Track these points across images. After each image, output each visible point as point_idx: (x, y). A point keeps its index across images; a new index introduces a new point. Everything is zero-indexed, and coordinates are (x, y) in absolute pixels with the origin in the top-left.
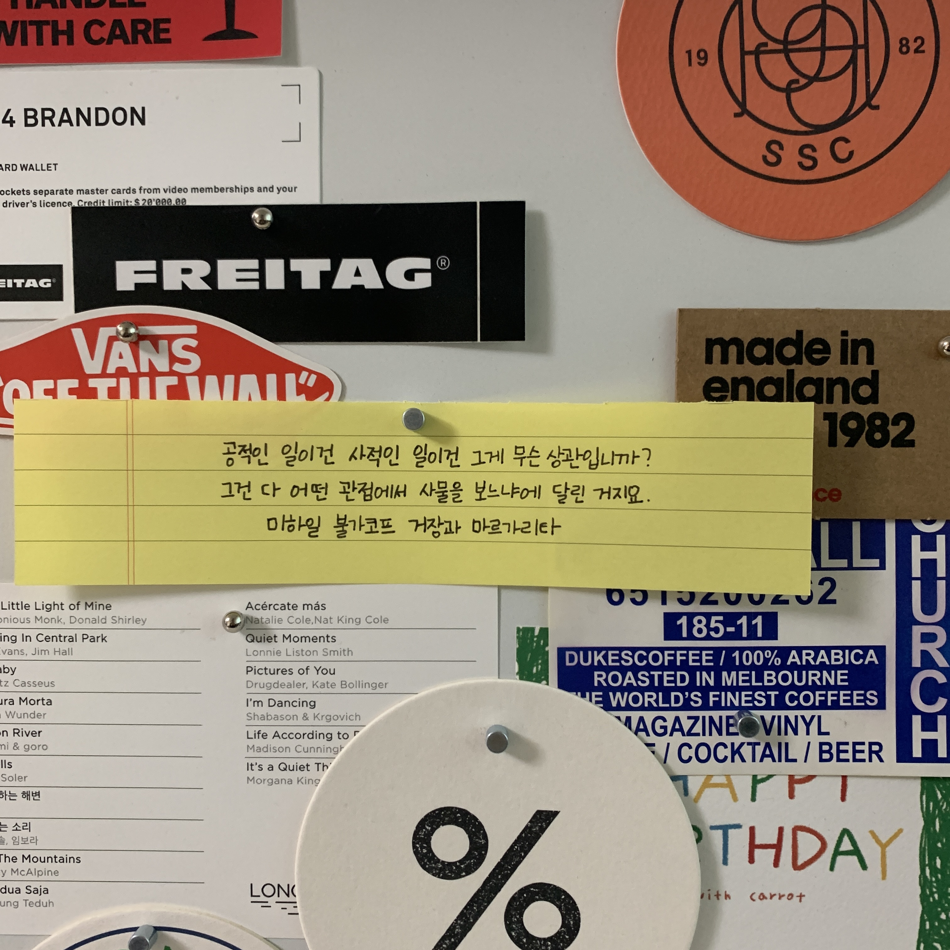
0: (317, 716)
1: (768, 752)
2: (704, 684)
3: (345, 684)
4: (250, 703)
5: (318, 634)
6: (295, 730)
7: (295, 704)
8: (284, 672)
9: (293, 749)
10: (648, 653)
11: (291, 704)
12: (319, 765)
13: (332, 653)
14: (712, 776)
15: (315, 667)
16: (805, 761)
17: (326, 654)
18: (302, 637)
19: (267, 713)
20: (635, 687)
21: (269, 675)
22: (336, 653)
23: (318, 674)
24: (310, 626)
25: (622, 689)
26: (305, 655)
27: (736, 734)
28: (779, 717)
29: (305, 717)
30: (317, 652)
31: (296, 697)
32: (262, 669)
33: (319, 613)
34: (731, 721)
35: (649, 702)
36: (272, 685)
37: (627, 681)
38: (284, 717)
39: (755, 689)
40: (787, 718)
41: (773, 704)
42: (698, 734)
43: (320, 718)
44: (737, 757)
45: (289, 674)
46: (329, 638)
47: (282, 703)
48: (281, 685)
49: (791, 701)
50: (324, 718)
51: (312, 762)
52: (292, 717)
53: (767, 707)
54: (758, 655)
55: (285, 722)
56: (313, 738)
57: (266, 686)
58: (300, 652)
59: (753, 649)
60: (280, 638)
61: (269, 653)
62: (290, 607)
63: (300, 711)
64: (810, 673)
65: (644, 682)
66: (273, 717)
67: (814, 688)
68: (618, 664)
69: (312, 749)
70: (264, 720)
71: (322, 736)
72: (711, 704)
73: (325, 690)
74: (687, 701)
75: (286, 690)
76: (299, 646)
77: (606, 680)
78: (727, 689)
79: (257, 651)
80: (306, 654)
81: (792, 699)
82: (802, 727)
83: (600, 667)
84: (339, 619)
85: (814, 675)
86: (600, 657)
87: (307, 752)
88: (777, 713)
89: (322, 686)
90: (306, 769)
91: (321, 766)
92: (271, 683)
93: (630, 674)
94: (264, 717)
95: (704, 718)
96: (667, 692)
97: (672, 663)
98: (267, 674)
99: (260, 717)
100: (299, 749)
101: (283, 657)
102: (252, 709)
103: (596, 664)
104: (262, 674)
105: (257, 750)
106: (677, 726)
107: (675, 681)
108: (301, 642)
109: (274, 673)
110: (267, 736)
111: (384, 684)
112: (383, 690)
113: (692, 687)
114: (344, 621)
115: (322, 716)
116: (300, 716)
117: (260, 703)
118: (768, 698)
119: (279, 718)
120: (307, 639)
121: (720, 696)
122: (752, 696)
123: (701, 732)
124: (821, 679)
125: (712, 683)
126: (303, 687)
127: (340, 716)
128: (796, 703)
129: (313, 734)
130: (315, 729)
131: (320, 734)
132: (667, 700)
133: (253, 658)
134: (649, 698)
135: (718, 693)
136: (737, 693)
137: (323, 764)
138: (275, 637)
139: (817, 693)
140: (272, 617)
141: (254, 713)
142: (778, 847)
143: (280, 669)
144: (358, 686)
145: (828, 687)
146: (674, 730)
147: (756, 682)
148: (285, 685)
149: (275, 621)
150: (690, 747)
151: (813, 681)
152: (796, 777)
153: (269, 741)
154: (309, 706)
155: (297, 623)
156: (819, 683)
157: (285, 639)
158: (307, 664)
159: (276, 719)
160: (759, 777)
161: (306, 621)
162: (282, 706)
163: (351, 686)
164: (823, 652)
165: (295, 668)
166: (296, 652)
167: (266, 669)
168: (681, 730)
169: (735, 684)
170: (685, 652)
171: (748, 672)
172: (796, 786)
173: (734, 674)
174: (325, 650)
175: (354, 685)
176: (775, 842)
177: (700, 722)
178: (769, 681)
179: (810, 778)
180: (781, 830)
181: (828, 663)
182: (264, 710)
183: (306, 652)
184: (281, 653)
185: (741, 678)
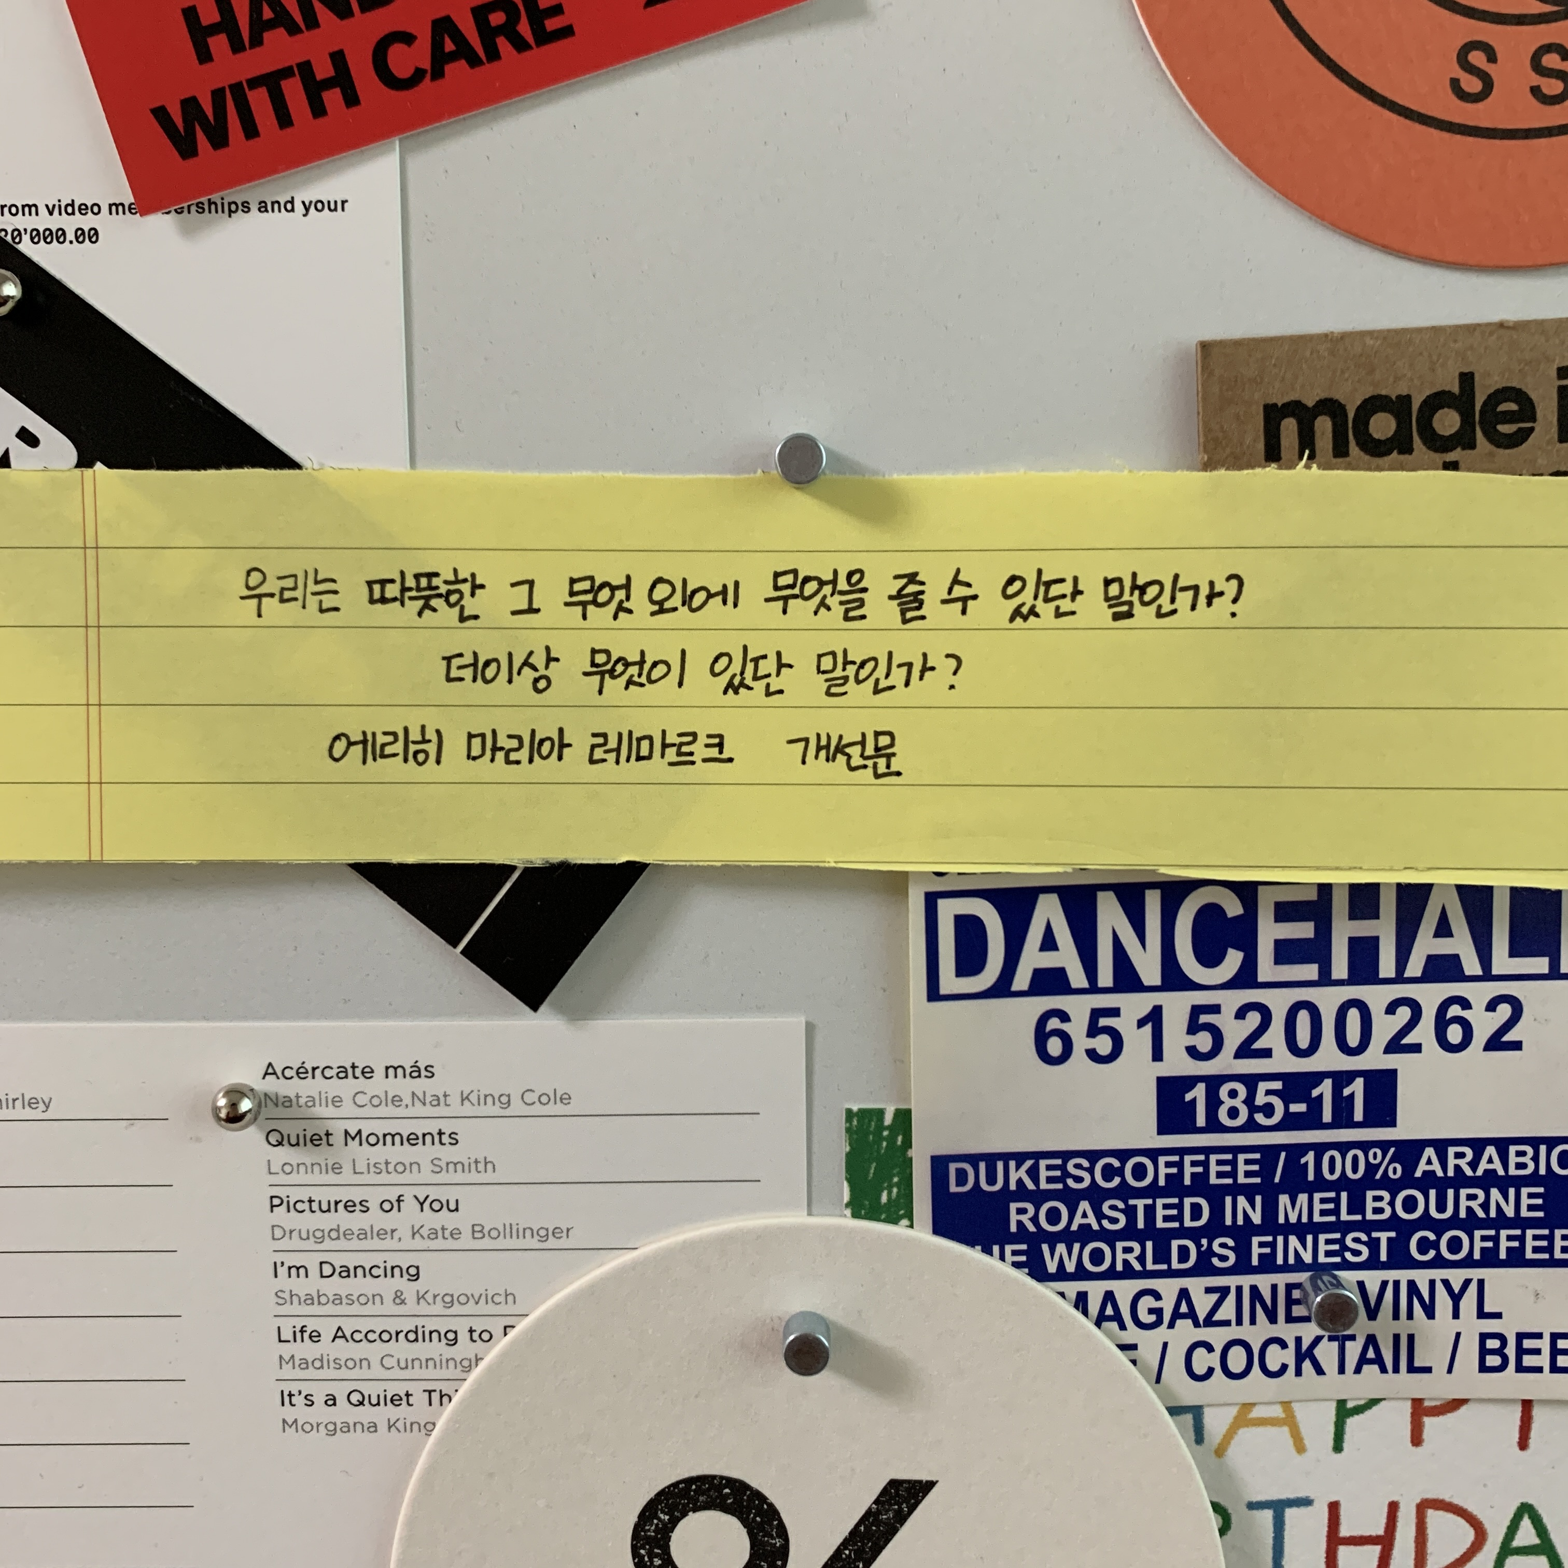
0: (423, 1297)
1: (1371, 1354)
2: (1240, 1221)
3: (481, 1231)
4: (282, 1271)
5: (419, 1128)
6: (378, 1325)
7: (375, 1272)
8: (349, 1206)
9: (375, 1363)
10: (1124, 1162)
11: (369, 1272)
12: (433, 1394)
13: (451, 1166)
14: (1254, 1404)
15: (416, 1197)
16: (1450, 1371)
17: (438, 1169)
18: (385, 1136)
19: (318, 1291)
20: (1096, 1231)
21: (318, 1213)
22: (459, 1167)
23: (422, 1210)
24: (401, 1112)
25: (1067, 1237)
26: (394, 1173)
27: (1307, 1319)
28: (1397, 1284)
29: (399, 1298)
30: (419, 1165)
31: (378, 1259)
32: (303, 1202)
33: (421, 1085)
34: (1296, 1294)
35: (1126, 1262)
36: (326, 1234)
37: (1078, 1220)
38: (354, 1298)
39: (1347, 1227)
40: (1412, 1286)
41: (1383, 1257)
42: (1227, 1323)
43: (431, 1300)
44: (1307, 1365)
45: (361, 1211)
46: (443, 1136)
47: (348, 1271)
48: (345, 1235)
49: (1422, 1250)
50: (439, 1299)
51: (417, 1390)
52: (371, 1298)
53: (1373, 1263)
54: (1355, 1159)
55: (355, 1309)
56: (416, 1340)
57: (314, 1236)
58: (383, 1167)
59: (1343, 1148)
60: (338, 1138)
61: (316, 1168)
62: (358, 1072)
63: (388, 1286)
64: (1464, 1192)
65: (1114, 1221)
66: (331, 1299)
67: (1471, 1223)
69: (417, 1363)
70: (313, 1304)
71: (435, 1335)
72: (1255, 1261)
73: (439, 1243)
74: (1205, 1256)
75: (355, 1244)
76: (380, 1153)
77: (1035, 1220)
78: (1288, 1229)
79: (291, 1165)
80: (396, 1171)
81: (1424, 1245)
82: (1443, 1301)
83: (1022, 1193)
84: (465, 1096)
85: (1472, 1197)
86: (1022, 1173)
87: (407, 1367)
88: (1391, 1275)
89: (432, 1236)
90: (404, 1402)
91: (435, 1397)
92: (323, 1231)
93: (1084, 1205)
94: (312, 1299)
95: (1239, 1289)
96: (1162, 1240)
97: (1174, 1181)
98: (313, 1212)
99: (302, 1300)
100: (388, 1362)
101: (347, 1176)
102: (284, 1282)
103: (1013, 1186)
104: (303, 1211)
105: (300, 1365)
106: (1184, 1309)
107: (1179, 1218)
108: (385, 1144)
109: (329, 1210)
110: (319, 1336)
111: (565, 1231)
112: (563, 1243)
113: (1215, 1228)
114: (475, 1101)
115: (435, 1297)
116: (389, 1297)
117: (302, 1271)
118: (1373, 1245)
119: (345, 1301)
120: (397, 1138)
121: (1273, 1245)
122: (1341, 1242)
123: (1232, 1317)
124: (1485, 1206)
125: (1256, 1218)
126: (392, 1238)
127: (472, 1295)
128: (1432, 1253)
129: (416, 1333)
130: (420, 1322)
131: (431, 1333)
132: (1162, 1255)
133: (282, 1179)
134: (1126, 1253)
135: (1270, 1239)
136: (1309, 1238)
137: (441, 1391)
138: (328, 1134)
139: (1478, 1234)
140: (320, 1093)
141: (291, 1291)
142: (1386, 1541)
143: (341, 1201)
144: (508, 1235)
145: (1501, 1221)
146: (1176, 1315)
147: (1349, 1213)
148: (353, 1234)
149: (327, 1102)
150: (1210, 1348)
151: (1469, 1210)
152: (1427, 1404)
153: (326, 1347)
154: (406, 1276)
155: (374, 1106)
156: (1481, 1214)
157: (349, 1139)
158: (398, 1191)
159: (337, 1302)
160: (1350, 1405)
161: (393, 1101)
162: (348, 1276)
163: (494, 1234)
164: (1491, 1150)
165: (374, 1197)
166: (374, 1166)
167: (310, 1201)
168: (1192, 1315)
169: (1305, 1219)
170: (1201, 1157)
171: (1332, 1195)
172: (1428, 1421)
173: (1303, 1198)
174: (436, 1162)
175: (499, 1233)
176: (1381, 1532)
177: (1232, 1298)
178: (1377, 1211)
179: (1456, 1404)
180: (1393, 1507)
181: (1501, 1172)
182: (311, 1284)
183: (395, 1166)
184: (341, 1168)
185: (1317, 1207)
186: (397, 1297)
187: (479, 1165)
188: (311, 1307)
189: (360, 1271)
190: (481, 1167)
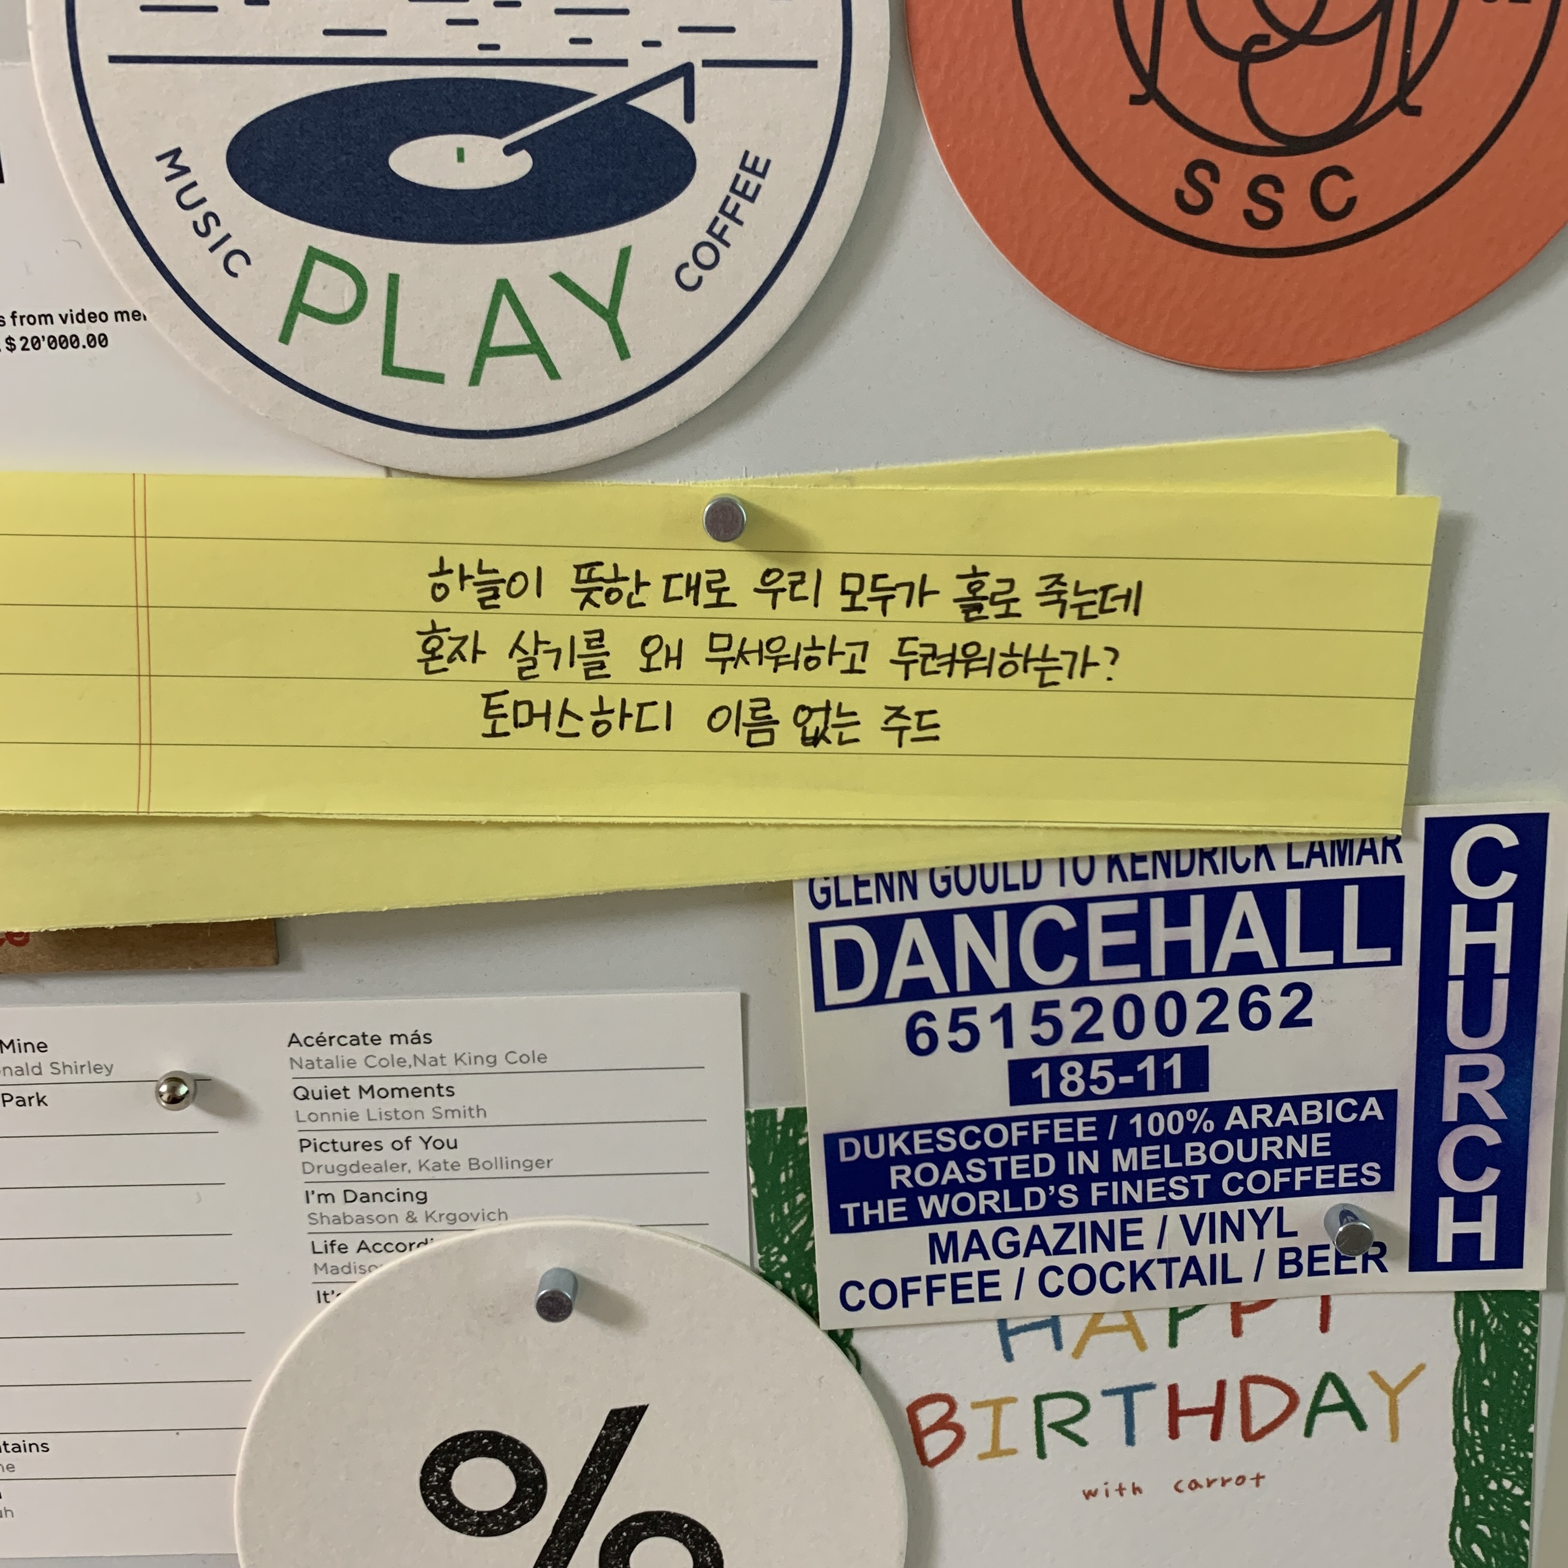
0: (431, 1216)
1: (1193, 1271)
2: (1081, 1171)
3: (477, 1164)
4: (314, 1199)
5: (422, 1083)
6: (395, 1239)
7: (390, 1197)
8: (366, 1146)
10: (983, 1130)
11: (385, 1197)
13: (450, 1113)
14: (1102, 1314)
15: (421, 1138)
16: (1257, 1279)
17: (439, 1116)
18: (393, 1090)
19: (344, 1213)
20: (963, 1184)
21: (341, 1152)
22: (456, 1113)
23: (427, 1148)
24: (405, 1071)
25: (939, 1190)
26: (402, 1119)
27: (1140, 1247)
28: (1212, 1216)
29: (411, 1217)
30: (422, 1112)
31: (392, 1187)
32: (328, 1143)
33: (420, 1049)
34: (1130, 1227)
35: (987, 1207)
36: (348, 1168)
37: (947, 1176)
38: (374, 1218)
39: (1170, 1173)
40: (1225, 1216)
41: (1201, 1195)
42: (1073, 1251)
43: (437, 1219)
44: (1140, 1282)
45: (376, 1149)
46: (441, 1089)
47: (368, 1197)
48: (363, 1168)
49: (1232, 1187)
50: (444, 1217)
52: (387, 1217)
53: (1192, 1200)
54: (1175, 1118)
55: (375, 1226)
57: (338, 1170)
58: (393, 1114)
59: (1165, 1110)
60: (353, 1093)
61: (337, 1116)
62: (368, 1040)
63: (401, 1208)
64: (1265, 1141)
65: (976, 1175)
66: (355, 1218)
67: (1272, 1164)
68: (931, 1151)
70: (340, 1223)
72: (1094, 1202)
73: (442, 1174)
74: (1053, 1199)
75: (373, 1176)
76: (389, 1104)
77: (911, 1178)
78: (1121, 1176)
79: (316, 1114)
80: (403, 1117)
81: (1234, 1184)
82: (1250, 1226)
83: (900, 1158)
84: (458, 1057)
85: (1272, 1144)
86: (900, 1142)
88: (1207, 1209)
89: (436, 1168)
92: (345, 1166)
93: (952, 1165)
94: (339, 1219)
95: (1082, 1225)
96: (1017, 1189)
97: (1026, 1141)
98: (337, 1151)
99: (331, 1221)
101: (363, 1122)
102: (316, 1207)
103: (893, 1153)
104: (328, 1151)
105: (331, 1271)
106: (1037, 1241)
107: (1031, 1170)
108: (393, 1096)
109: (349, 1149)
110: (346, 1248)
111: (545, 1162)
112: (544, 1172)
113: (1061, 1176)
114: (466, 1061)
115: (440, 1214)
116: (402, 1217)
117: (329, 1198)
118: (1193, 1185)
119: (366, 1220)
121: (1109, 1189)
122: (1166, 1184)
123: (1077, 1247)
124: (1283, 1150)
125: (1095, 1168)
126: (403, 1170)
127: (470, 1213)
128: (1240, 1189)
130: (428, 1235)
132: (1017, 1200)
133: (309, 1125)
134: (987, 1200)
135: (1106, 1184)
136: (1139, 1183)
138: (345, 1090)
139: (1277, 1172)
140: (337, 1056)
141: (321, 1214)
142: (1217, 1411)
143: (359, 1142)
144: (499, 1165)
145: (1297, 1161)
146: (1031, 1246)
147: (1171, 1162)
148: (370, 1168)
149: (343, 1064)
150: (1059, 1271)
151: (1270, 1154)
152: (1243, 1304)
153: (351, 1256)
154: (416, 1200)
155: (383, 1066)
156: (1279, 1156)
157: (363, 1093)
158: (407, 1133)
159: (360, 1221)
160: (1180, 1311)
161: (398, 1063)
162: (368, 1201)
163: (487, 1165)
164: (1287, 1106)
165: (387, 1139)
166: (386, 1113)
167: (333, 1143)
168: (1043, 1246)
169: (1135, 1168)
170: (1047, 1122)
171: (1157, 1147)
172: (1246, 1318)
173: (1133, 1151)
174: (436, 1110)
175: (492, 1165)
176: (1212, 1403)
177: (1076, 1233)
178: (1195, 1158)
179: (1266, 1304)
180: (1221, 1385)
181: (1295, 1123)
182: (338, 1208)
183: (403, 1114)
184: (358, 1116)
185: (1145, 1158)
186: (409, 1216)
187: (473, 1112)
188: (339, 1225)
189: (377, 1197)
190: (474, 1113)
